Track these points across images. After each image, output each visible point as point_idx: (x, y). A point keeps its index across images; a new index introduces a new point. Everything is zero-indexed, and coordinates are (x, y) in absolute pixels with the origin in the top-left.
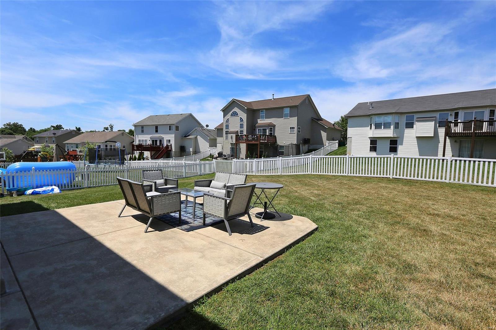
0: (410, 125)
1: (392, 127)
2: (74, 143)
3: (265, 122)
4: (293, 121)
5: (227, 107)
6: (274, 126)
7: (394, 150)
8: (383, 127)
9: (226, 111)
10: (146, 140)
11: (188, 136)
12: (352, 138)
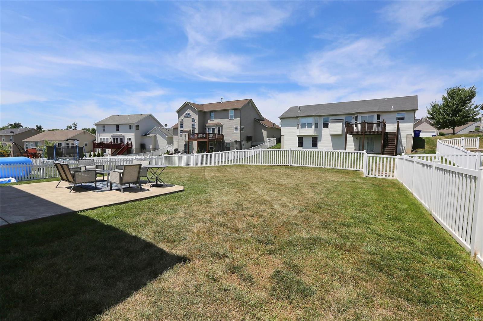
0: (326, 126)
1: (313, 127)
2: (34, 142)
3: (213, 122)
4: (237, 122)
5: (182, 109)
6: (222, 126)
7: (315, 145)
8: (306, 126)
9: (180, 112)
10: (107, 139)
11: (148, 134)
12: (285, 136)
